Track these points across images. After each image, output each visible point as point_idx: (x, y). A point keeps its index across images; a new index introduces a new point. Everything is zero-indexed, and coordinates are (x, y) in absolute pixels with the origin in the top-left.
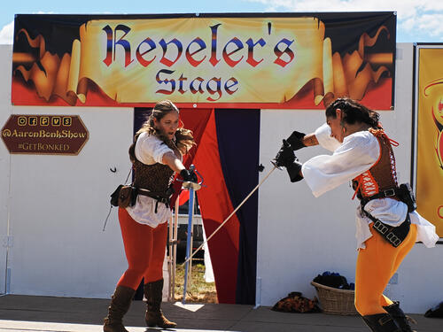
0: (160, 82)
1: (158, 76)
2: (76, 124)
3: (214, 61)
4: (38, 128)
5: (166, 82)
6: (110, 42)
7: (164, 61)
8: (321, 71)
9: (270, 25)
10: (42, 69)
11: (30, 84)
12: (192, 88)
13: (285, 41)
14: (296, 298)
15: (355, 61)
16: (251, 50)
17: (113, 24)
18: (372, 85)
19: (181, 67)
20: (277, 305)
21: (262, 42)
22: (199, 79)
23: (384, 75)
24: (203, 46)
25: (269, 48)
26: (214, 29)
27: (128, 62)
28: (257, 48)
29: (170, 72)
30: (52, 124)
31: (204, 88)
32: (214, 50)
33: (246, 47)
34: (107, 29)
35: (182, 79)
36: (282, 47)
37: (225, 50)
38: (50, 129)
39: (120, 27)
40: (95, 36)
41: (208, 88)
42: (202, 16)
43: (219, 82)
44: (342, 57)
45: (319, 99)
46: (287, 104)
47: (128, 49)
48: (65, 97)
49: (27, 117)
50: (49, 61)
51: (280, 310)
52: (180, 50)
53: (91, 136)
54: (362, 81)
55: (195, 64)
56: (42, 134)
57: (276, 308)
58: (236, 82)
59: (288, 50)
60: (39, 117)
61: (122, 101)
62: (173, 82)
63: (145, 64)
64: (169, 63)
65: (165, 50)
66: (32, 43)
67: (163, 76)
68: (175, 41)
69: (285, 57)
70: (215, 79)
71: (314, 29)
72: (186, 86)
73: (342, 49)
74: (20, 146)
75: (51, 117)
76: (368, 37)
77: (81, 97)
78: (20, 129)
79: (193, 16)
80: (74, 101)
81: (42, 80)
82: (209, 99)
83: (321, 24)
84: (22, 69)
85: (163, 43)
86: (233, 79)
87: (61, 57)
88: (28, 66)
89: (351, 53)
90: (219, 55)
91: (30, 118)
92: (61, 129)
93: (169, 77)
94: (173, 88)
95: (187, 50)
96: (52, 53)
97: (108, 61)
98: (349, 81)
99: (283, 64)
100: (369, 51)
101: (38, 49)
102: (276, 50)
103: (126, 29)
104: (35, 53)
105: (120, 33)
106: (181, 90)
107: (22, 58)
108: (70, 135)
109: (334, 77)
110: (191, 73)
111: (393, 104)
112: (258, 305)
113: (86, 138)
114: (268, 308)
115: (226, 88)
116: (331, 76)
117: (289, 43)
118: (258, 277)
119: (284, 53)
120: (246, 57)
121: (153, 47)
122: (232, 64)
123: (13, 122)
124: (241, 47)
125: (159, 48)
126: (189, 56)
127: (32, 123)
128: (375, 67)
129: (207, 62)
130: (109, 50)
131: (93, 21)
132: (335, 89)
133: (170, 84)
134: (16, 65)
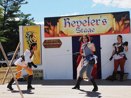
0: (77, 30)
1: (76, 29)
2: (59, 41)
3: (89, 25)
4: (51, 42)
5: (78, 30)
6: (65, 22)
7: (78, 26)
8: (113, 26)
9: (101, 16)
10: (51, 29)
11: (49, 33)
12: (84, 31)
13: (104, 19)
14: (111, 77)
15: (121, 23)
16: (97, 22)
17: (66, 18)
18: (125, 28)
19: (82, 27)
20: (107, 79)
21: (99, 20)
22: (86, 29)
23: (128, 26)
24: (86, 22)
25: (101, 21)
26: (88, 18)
27: (70, 26)
28: (98, 21)
29: (79, 28)
30: (54, 41)
31: (87, 31)
32: (89, 22)
33: (96, 21)
34: (65, 19)
35: (82, 29)
36: (104, 21)
37: (91, 22)
38: (53, 42)
39: (67, 19)
40: (62, 21)
41: (88, 31)
42: (86, 15)
43: (90, 30)
44: (118, 22)
45: (113, 32)
46: (106, 34)
47: (69, 24)
48: (56, 35)
49: (48, 40)
50: (52, 27)
51: (107, 80)
52: (81, 23)
53: (62, 43)
54: (123, 27)
55: (85, 26)
56: (52, 44)
57: (106, 79)
58: (94, 29)
59: (105, 21)
60: (51, 40)
61: (69, 35)
62: (80, 30)
63: (73, 26)
64: (79, 26)
65: (78, 23)
66: (48, 24)
67: (78, 29)
68: (80, 21)
69: (105, 23)
70: (89, 29)
71: (111, 16)
72: (83, 31)
73: (118, 20)
74: (47, 47)
75: (53, 40)
76: (123, 17)
77: (60, 35)
78: (47, 43)
79: (84, 15)
80: (58, 36)
81: (51, 32)
82: (88, 33)
83: (113, 15)
84: (46, 29)
85: (77, 21)
86: (93, 29)
87: (55, 26)
88: (48, 29)
89: (120, 21)
90: (90, 24)
91: (49, 40)
92: (56, 42)
93: (79, 29)
94: (80, 32)
95: (83, 23)
96: (53, 26)
97: (65, 27)
98: (120, 27)
99: (104, 24)
100: (124, 20)
101: (50, 25)
102: (103, 22)
103: (69, 19)
104: (49, 26)
105: (67, 20)
106: (82, 32)
107: (46, 27)
108: (58, 43)
109: (116, 27)
110: (84, 28)
111: (130, 32)
112: (102, 79)
113: (61, 44)
114: (104, 79)
115: (92, 31)
116: (116, 26)
117: (105, 20)
118: (102, 73)
119: (104, 22)
120: (96, 24)
121: (75, 23)
122: (93, 25)
123: (45, 41)
124: (95, 21)
125: (76, 23)
126: (83, 24)
127: (49, 41)
128: (125, 24)
129: (87, 25)
130: (65, 24)
131: (62, 18)
132: (117, 30)
133: (79, 31)
134: (45, 29)
